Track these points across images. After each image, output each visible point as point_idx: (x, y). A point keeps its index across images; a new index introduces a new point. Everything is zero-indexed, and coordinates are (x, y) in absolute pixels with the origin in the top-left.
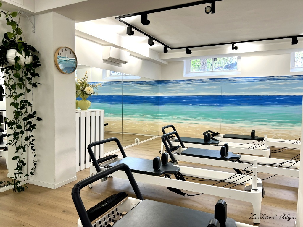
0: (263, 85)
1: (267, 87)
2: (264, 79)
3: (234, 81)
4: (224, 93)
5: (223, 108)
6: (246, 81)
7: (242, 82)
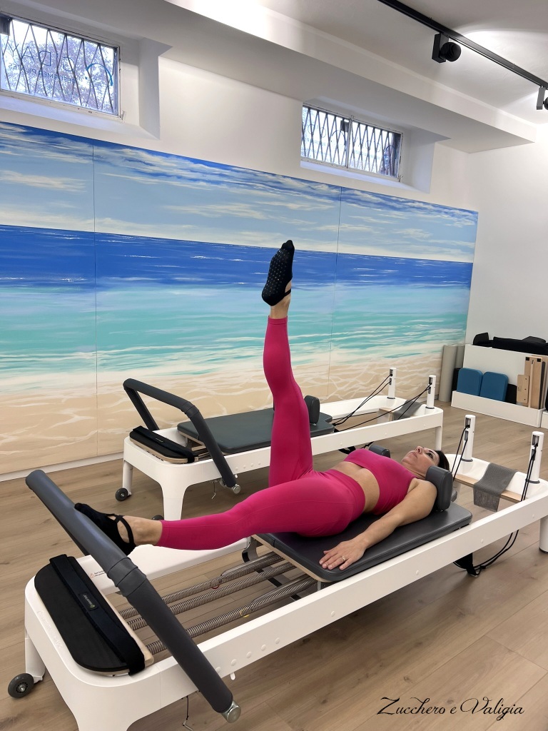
0: (248, 205)
1: (257, 215)
2: (249, 180)
3: (150, 169)
4: (108, 220)
5: (104, 296)
6: (193, 176)
7: (179, 177)
